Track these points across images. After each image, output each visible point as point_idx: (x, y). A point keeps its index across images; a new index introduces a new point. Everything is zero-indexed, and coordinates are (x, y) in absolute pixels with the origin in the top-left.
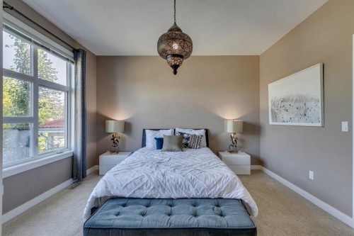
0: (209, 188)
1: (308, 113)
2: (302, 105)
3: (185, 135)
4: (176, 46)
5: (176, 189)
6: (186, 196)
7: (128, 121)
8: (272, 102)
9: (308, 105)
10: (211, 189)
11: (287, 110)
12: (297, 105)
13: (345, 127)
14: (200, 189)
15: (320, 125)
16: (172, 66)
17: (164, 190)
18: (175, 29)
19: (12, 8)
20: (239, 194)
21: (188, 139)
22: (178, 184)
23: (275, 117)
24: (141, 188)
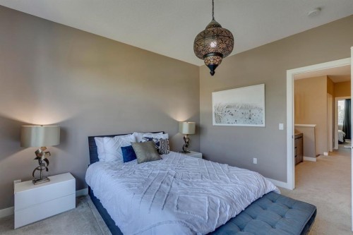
1: (253, 117)
2: (247, 111)
3: (155, 141)
8: (215, 107)
9: (252, 112)
11: (232, 115)
12: (242, 111)
13: (281, 127)
15: (264, 125)
16: (209, 66)
21: (158, 144)
23: (219, 119)
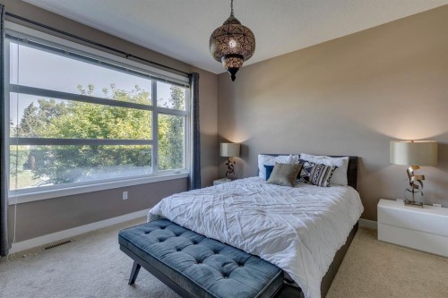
0: (244, 236)
3: (306, 165)
4: (233, 44)
5: (210, 226)
6: (218, 238)
7: (246, 144)
10: (245, 239)
14: (233, 234)
17: (200, 224)
18: (232, 21)
19: (130, 55)
20: (282, 260)
21: (309, 170)
22: (214, 220)
24: (182, 215)
